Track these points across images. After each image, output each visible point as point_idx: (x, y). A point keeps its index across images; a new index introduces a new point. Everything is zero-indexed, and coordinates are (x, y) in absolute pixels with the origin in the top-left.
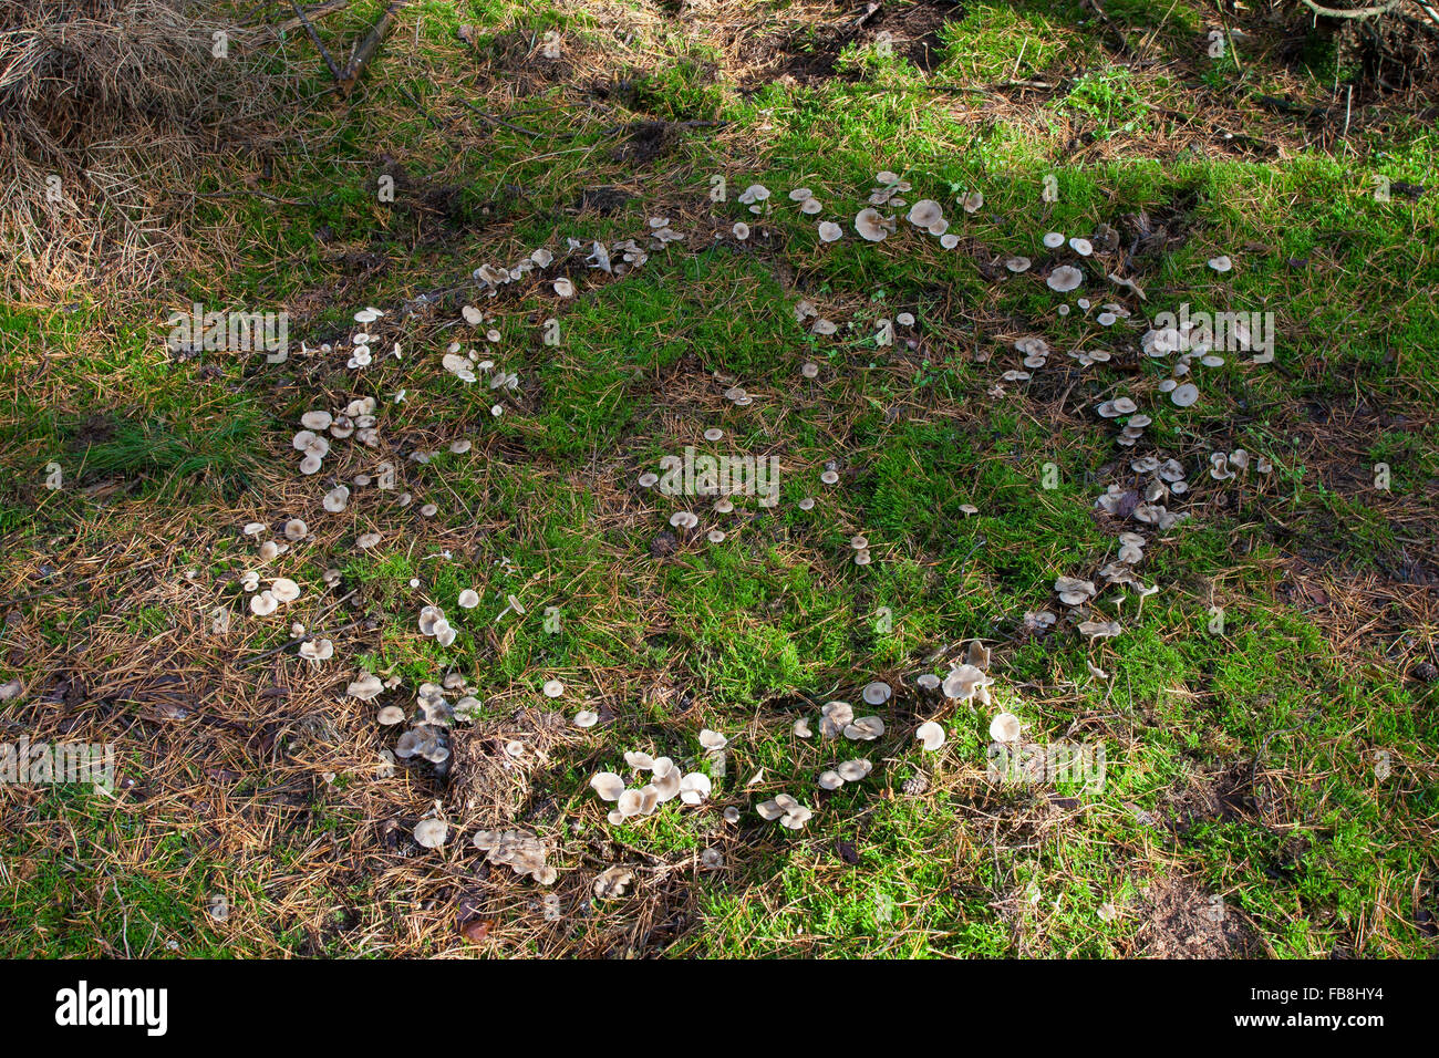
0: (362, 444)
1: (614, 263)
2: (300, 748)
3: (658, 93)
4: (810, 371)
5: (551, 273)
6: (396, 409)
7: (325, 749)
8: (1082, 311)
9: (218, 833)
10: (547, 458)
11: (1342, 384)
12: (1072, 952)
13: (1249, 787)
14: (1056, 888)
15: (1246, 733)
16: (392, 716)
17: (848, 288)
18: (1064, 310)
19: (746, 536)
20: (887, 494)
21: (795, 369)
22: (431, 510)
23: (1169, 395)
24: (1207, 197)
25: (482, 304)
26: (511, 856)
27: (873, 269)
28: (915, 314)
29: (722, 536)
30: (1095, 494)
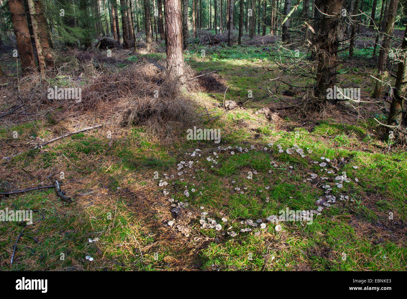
0: (189, 168)
1: (243, 151)
2: (157, 206)
3: (262, 130)
4: (270, 171)
5: (231, 150)
6: (196, 163)
7: (161, 208)
8: (325, 171)
9: (138, 215)
10: (218, 175)
11: (375, 191)
12: (277, 270)
13: (328, 253)
14: (278, 258)
15: (331, 243)
16: (174, 205)
17: (283, 161)
18: (322, 170)
19: (248, 194)
20: (276, 192)
21: (268, 170)
22: (194, 177)
23: (337, 185)
24: (356, 156)
25: (217, 152)
26: (182, 230)
27: (288, 159)
28: (293, 166)
29: (243, 193)
30: (317, 200)
